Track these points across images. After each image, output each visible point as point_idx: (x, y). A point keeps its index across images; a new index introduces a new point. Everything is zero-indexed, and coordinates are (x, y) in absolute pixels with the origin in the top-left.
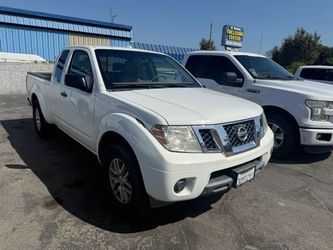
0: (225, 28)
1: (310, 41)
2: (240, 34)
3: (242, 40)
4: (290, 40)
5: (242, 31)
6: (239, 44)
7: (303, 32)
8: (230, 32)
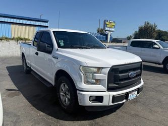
0: (105, 21)
1: (152, 28)
2: (113, 24)
3: (114, 27)
4: (142, 27)
5: (114, 22)
6: (113, 30)
7: (148, 23)
8: (108, 23)
